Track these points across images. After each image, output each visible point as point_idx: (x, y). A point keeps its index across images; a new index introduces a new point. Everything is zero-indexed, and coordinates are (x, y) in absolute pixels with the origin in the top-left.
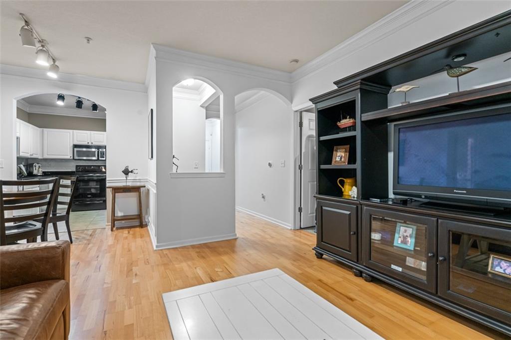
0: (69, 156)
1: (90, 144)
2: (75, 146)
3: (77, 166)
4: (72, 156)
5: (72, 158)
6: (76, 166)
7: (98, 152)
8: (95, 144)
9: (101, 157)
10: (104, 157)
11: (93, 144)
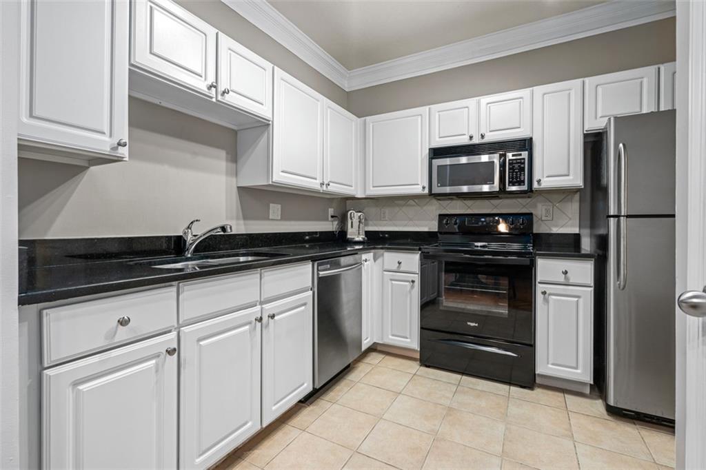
0: (419, 185)
1: (476, 140)
2: (437, 153)
3: (441, 217)
4: (427, 185)
5: (426, 191)
6: (440, 215)
7: (503, 166)
8: (491, 137)
9: (512, 183)
10: (521, 183)
11: (486, 140)
